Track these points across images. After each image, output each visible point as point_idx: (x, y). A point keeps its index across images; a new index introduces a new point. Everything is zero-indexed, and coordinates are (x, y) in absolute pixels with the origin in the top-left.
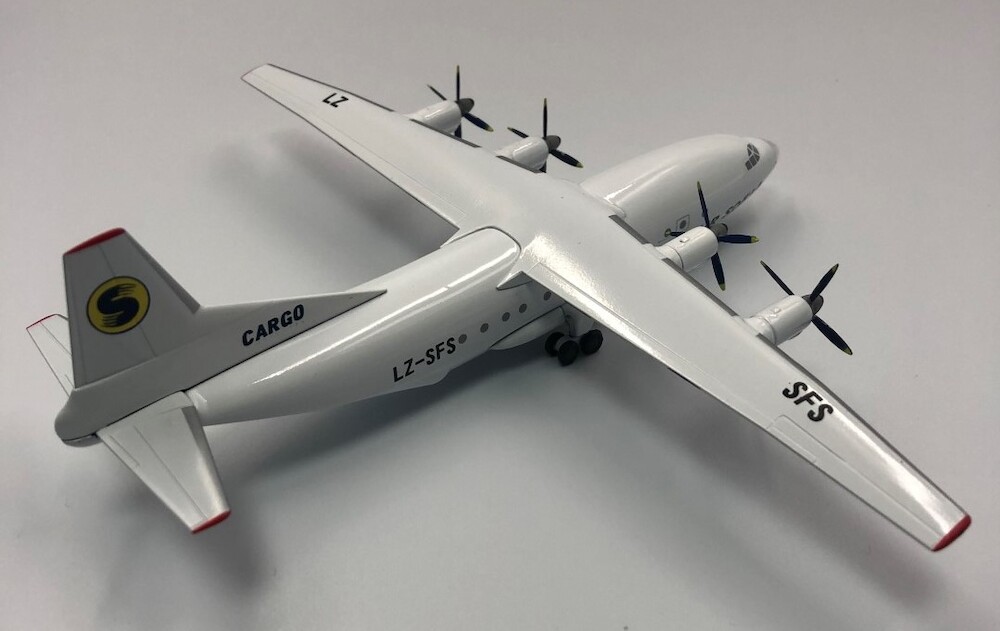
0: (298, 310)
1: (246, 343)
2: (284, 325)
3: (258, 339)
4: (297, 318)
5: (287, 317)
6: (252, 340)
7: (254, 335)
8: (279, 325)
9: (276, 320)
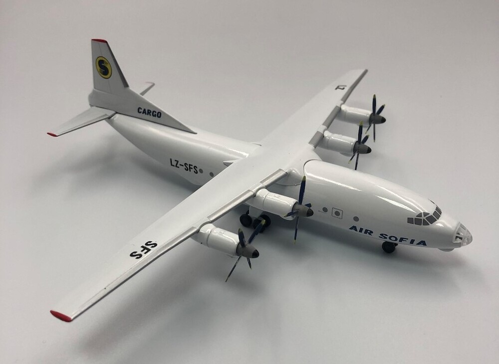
0: (159, 114)
1: (139, 112)
2: (153, 116)
3: (143, 113)
4: (158, 117)
5: (154, 113)
6: (141, 112)
7: (142, 111)
8: (151, 114)
9: (151, 111)
